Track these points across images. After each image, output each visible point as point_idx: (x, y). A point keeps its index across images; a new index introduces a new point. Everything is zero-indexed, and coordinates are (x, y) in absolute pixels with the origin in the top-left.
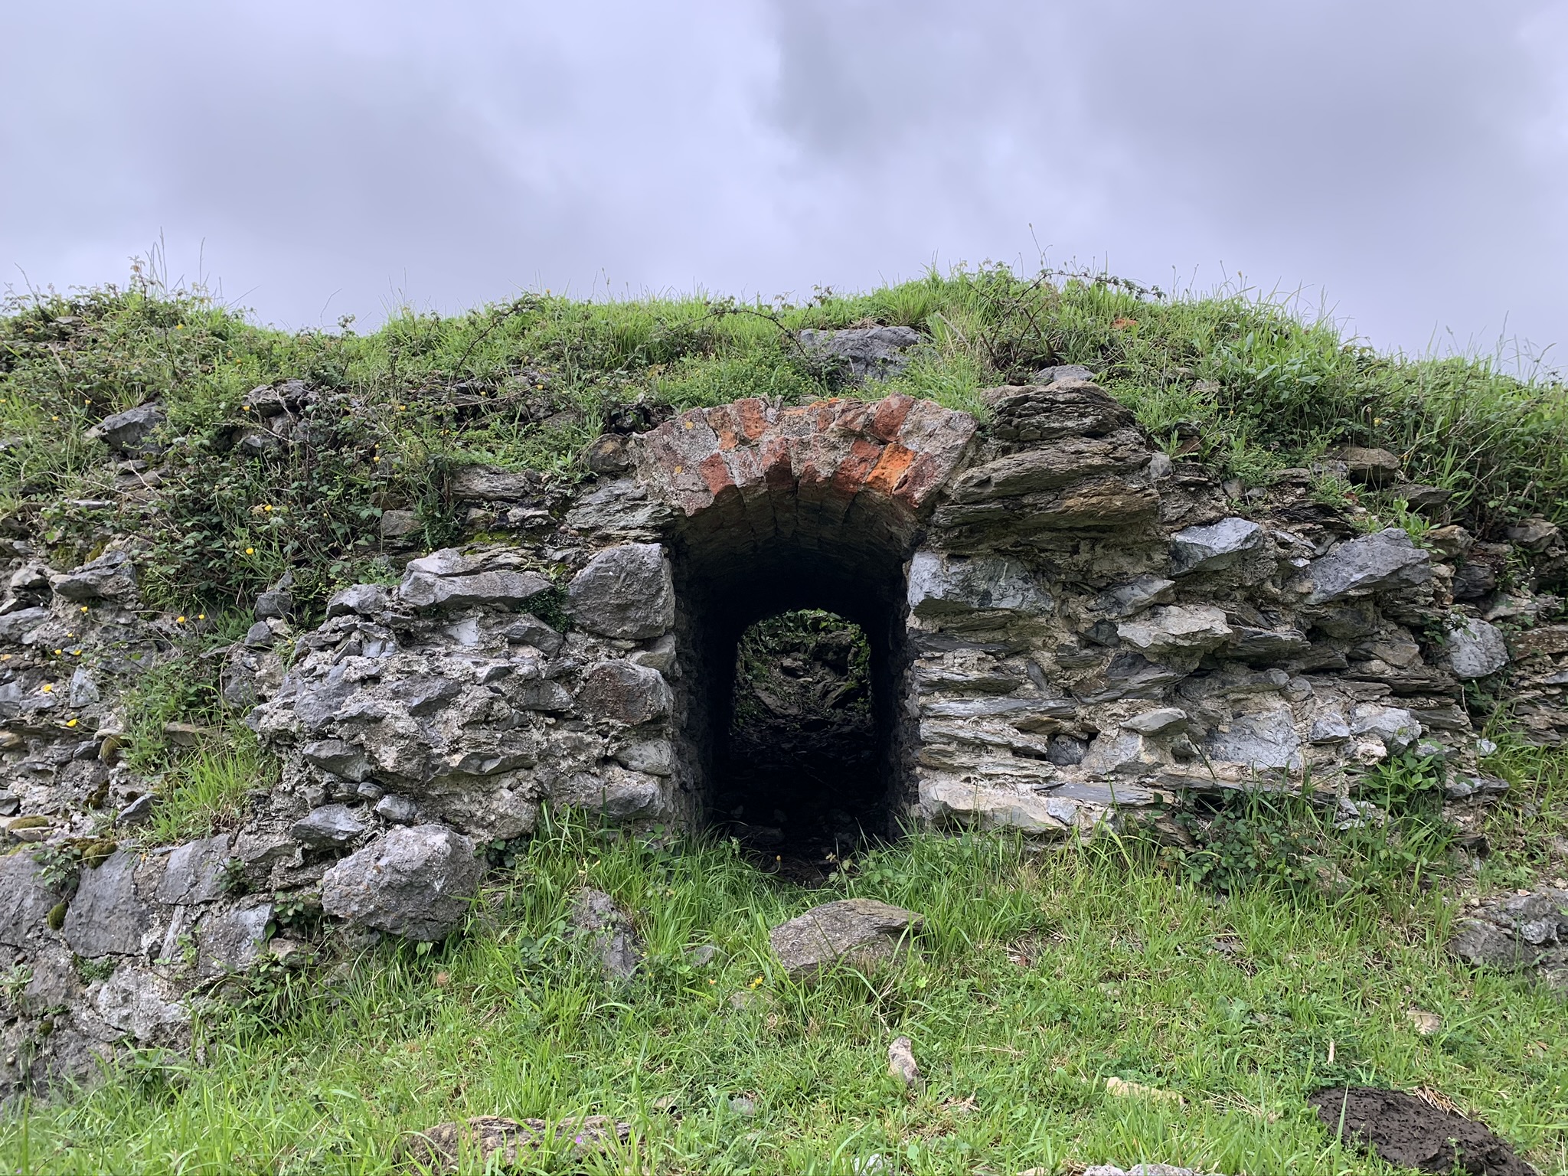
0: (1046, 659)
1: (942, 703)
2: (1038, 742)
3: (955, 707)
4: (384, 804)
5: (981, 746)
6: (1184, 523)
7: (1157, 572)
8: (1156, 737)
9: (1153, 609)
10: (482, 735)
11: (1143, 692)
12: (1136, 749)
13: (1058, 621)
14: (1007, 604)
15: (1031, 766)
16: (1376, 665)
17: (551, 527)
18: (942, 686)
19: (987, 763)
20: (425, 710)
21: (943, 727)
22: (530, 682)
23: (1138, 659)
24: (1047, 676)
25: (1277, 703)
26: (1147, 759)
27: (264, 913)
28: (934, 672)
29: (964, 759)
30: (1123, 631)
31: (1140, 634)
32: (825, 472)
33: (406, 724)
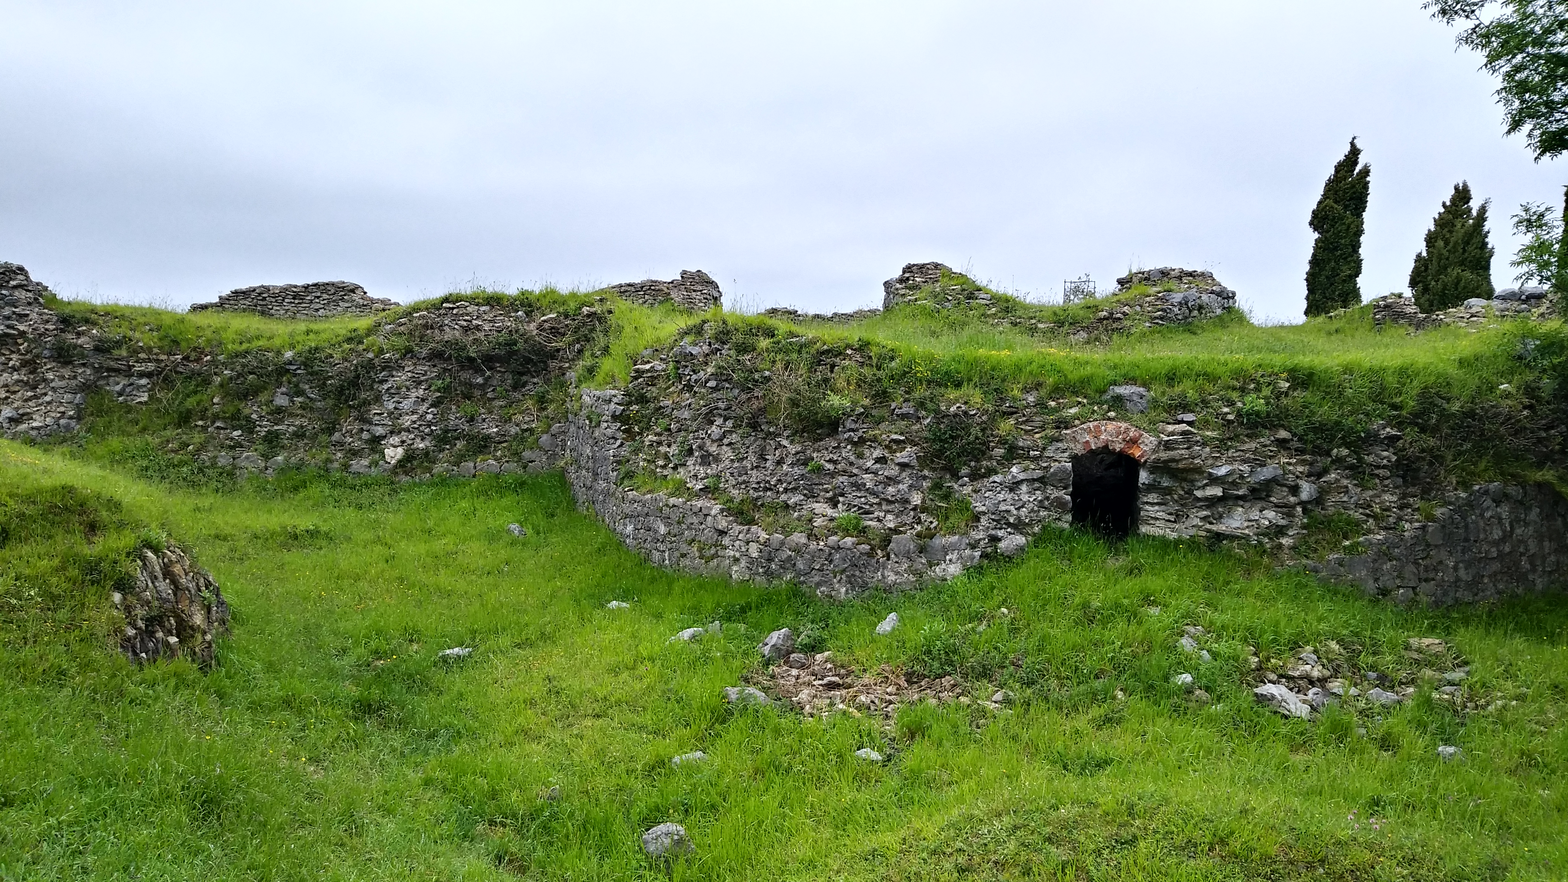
0: (1176, 497)
1: (1147, 507)
2: (1172, 518)
3: (1151, 508)
4: (1009, 530)
5: (1157, 519)
6: (1212, 466)
7: (1205, 478)
8: (1204, 519)
9: (1204, 487)
10: (1032, 515)
11: (1200, 507)
12: (1197, 521)
13: (1179, 488)
14: (1165, 485)
15: (1169, 524)
16: (1272, 499)
17: (1041, 456)
18: (1147, 503)
19: (1158, 523)
20: (1018, 509)
21: (1146, 513)
22: (1041, 501)
23: (1198, 500)
24: (1176, 501)
25: (1240, 509)
26: (1200, 524)
27: (980, 553)
28: (1145, 499)
29: (1152, 522)
30: (1195, 492)
31: (1199, 494)
32: (1118, 450)
33: (1015, 512)
